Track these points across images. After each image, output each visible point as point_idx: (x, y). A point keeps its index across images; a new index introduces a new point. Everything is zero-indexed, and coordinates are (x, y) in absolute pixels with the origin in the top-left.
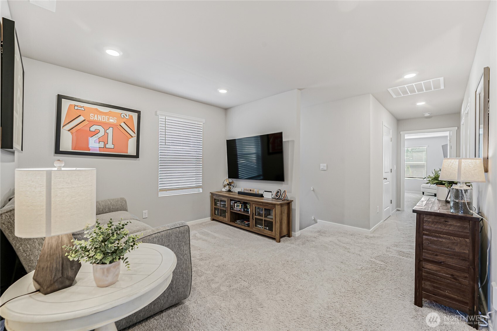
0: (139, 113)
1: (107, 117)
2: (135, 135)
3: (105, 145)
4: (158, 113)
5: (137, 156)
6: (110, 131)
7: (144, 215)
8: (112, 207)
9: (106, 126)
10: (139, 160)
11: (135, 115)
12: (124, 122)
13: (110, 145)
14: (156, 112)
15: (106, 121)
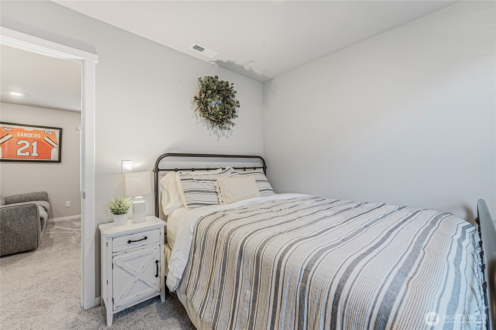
0: (61, 130)
1: (31, 134)
2: (57, 146)
3: (30, 154)
4: (78, 128)
5: (59, 161)
6: (35, 144)
7: (66, 205)
8: (32, 198)
9: (31, 140)
10: (62, 164)
11: (57, 132)
12: (47, 137)
13: (35, 154)
14: (77, 128)
15: (31, 137)
